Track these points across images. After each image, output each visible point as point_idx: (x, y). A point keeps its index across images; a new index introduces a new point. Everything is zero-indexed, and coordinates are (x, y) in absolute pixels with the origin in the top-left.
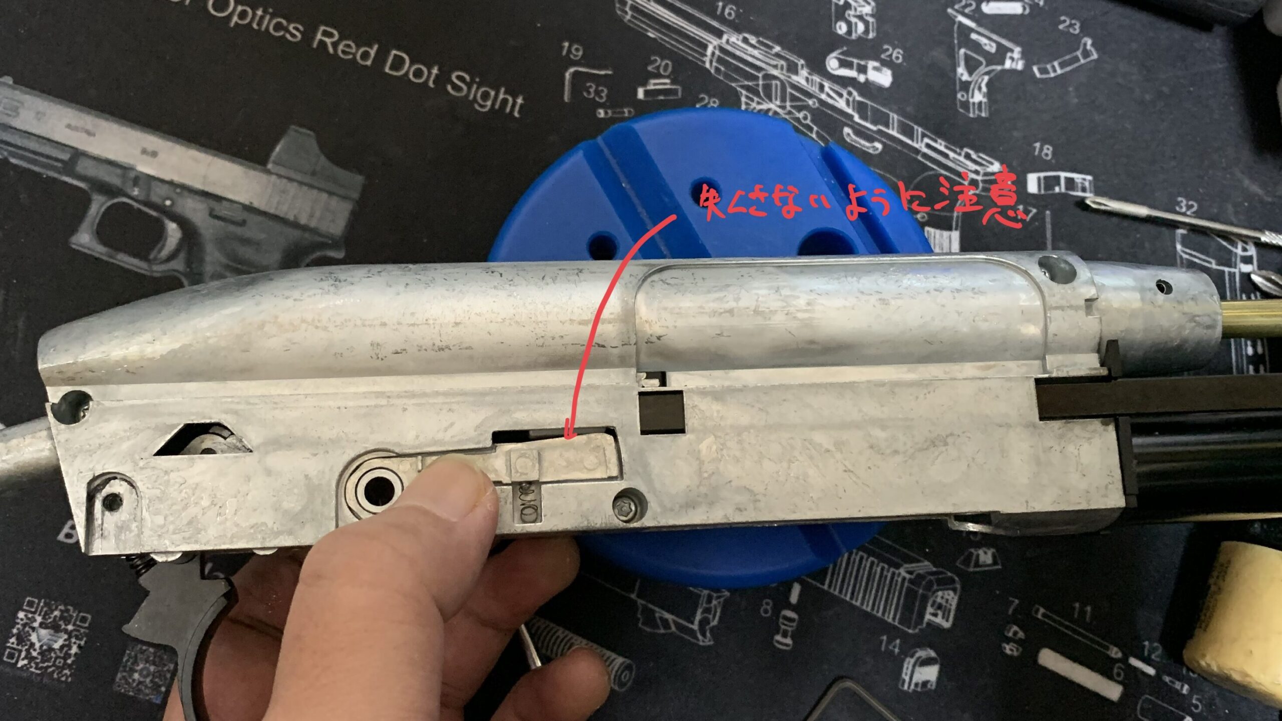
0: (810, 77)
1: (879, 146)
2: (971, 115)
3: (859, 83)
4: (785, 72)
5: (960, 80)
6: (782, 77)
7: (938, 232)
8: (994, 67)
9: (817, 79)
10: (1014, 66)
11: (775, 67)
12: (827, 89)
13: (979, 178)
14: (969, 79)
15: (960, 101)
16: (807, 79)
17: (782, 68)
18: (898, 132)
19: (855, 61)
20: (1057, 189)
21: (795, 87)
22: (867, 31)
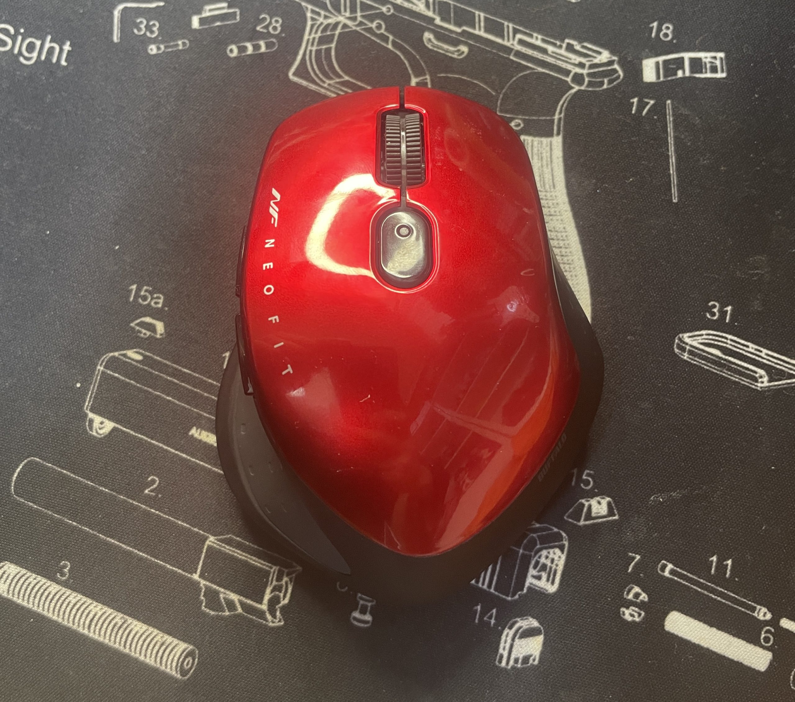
13: (585, 72)
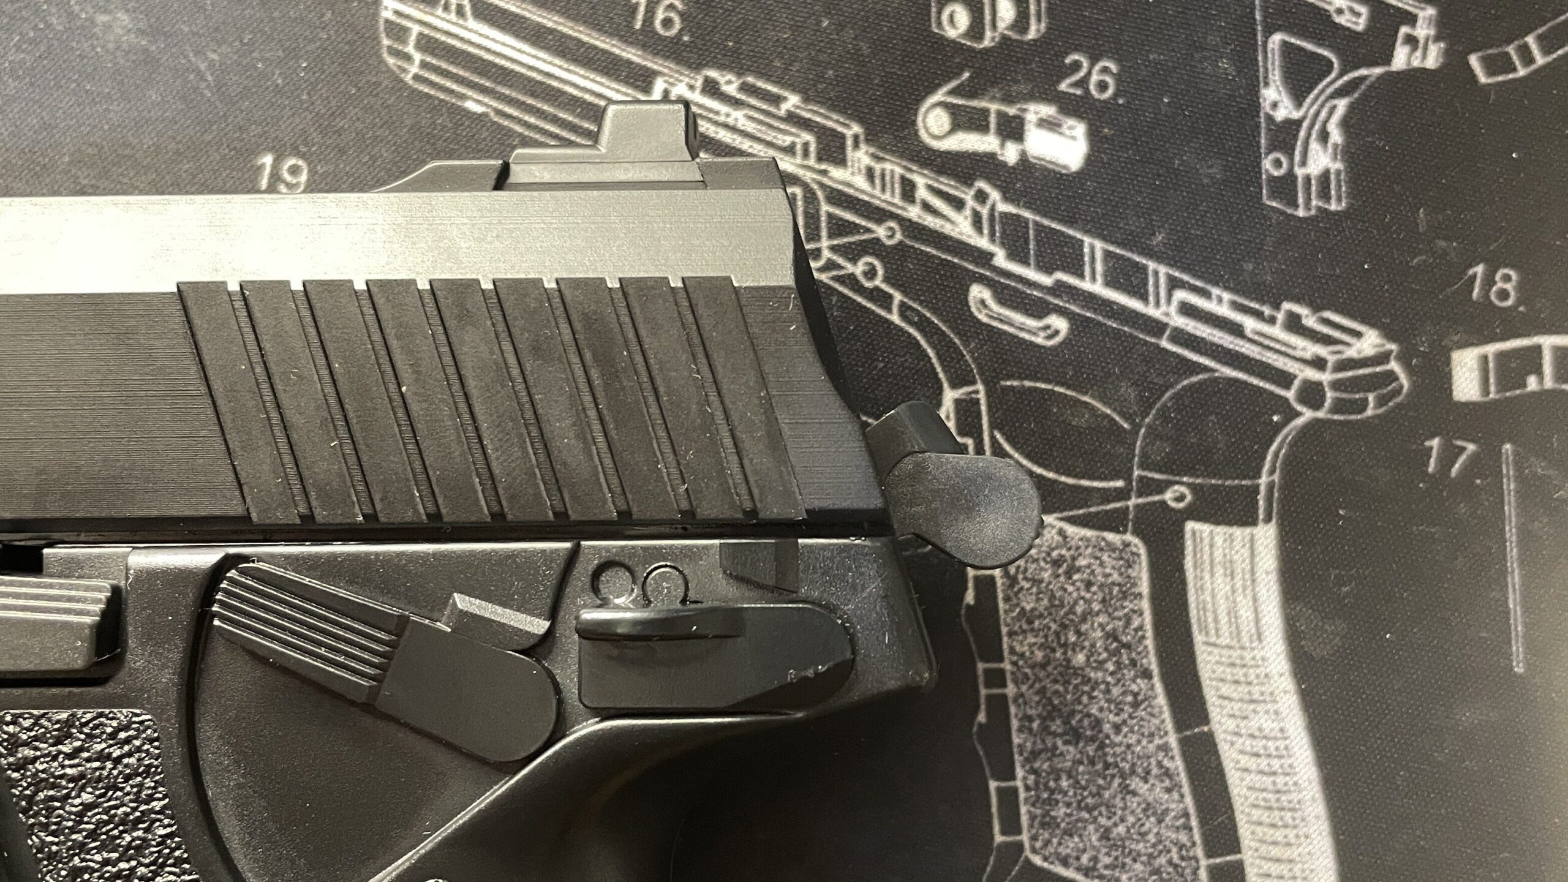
0: (878, 167)
1: (1060, 324)
2: (1301, 213)
3: (1004, 164)
4: (812, 162)
5: (1270, 119)
6: (808, 176)
7: (1221, 530)
8: (1363, 72)
9: (893, 168)
10: (1416, 63)
11: (790, 150)
12: (922, 193)
14: (1296, 115)
15: (1272, 179)
16: (870, 174)
17: (806, 154)
18: (1109, 283)
19: (994, 107)
20: (1532, 384)
21: (838, 198)
22: (1021, 22)
